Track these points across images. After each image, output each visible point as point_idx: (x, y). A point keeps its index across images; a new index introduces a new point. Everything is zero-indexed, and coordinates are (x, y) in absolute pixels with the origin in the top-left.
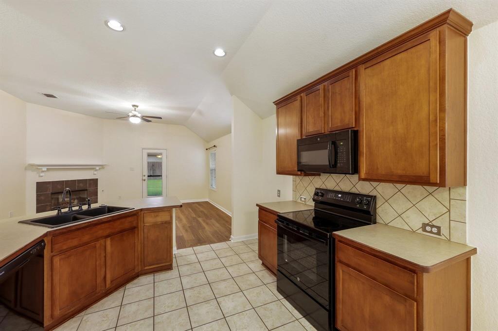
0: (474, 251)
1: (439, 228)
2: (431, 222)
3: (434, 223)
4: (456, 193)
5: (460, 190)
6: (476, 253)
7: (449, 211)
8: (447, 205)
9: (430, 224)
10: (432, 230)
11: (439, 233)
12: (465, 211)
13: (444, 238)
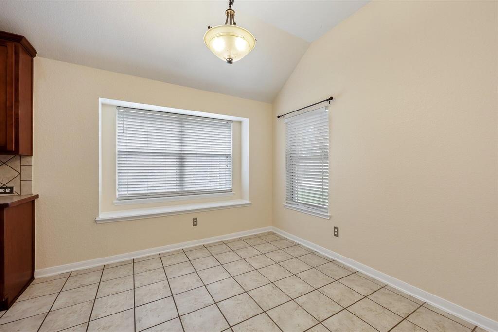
0: (37, 196)
1: (11, 188)
2: (4, 185)
3: (8, 185)
4: (24, 161)
5: (28, 159)
6: (38, 197)
7: (20, 174)
8: (18, 170)
9: (4, 186)
10: (5, 191)
11: (12, 192)
12: (31, 172)
13: (16, 194)
